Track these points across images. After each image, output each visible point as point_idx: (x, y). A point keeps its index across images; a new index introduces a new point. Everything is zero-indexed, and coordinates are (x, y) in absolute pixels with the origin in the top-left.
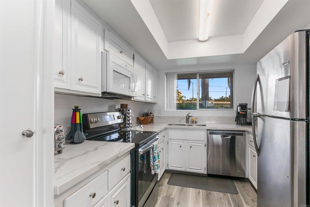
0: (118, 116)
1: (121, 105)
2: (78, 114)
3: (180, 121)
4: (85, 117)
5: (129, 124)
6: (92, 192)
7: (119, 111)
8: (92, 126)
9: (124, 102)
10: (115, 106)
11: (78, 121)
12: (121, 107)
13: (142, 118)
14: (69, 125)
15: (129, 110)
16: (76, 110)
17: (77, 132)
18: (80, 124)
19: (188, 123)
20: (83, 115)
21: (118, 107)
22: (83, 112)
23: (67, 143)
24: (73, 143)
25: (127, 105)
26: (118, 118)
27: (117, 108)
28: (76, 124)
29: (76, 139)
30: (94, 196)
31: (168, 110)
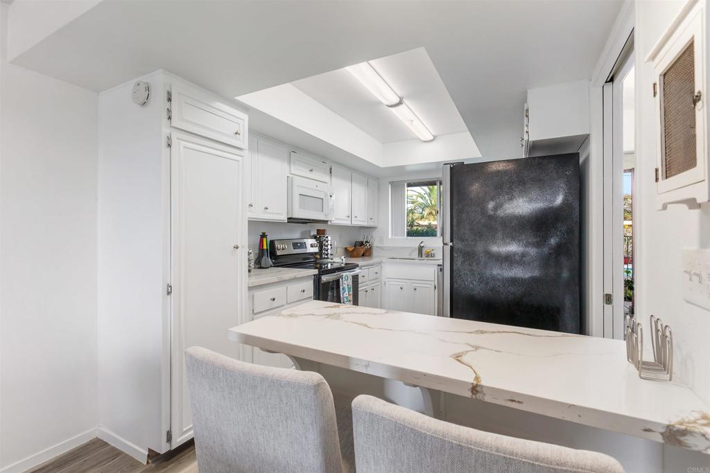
0: (312, 244)
1: (318, 230)
2: (265, 239)
3: (410, 255)
4: (272, 243)
5: (327, 255)
6: (272, 297)
7: (315, 237)
8: (279, 253)
9: (321, 227)
10: (310, 231)
11: (265, 247)
12: (318, 234)
13: (351, 249)
14: (257, 251)
15: (327, 237)
16: (263, 236)
17: (264, 257)
18: (267, 250)
19: (421, 257)
20: (271, 241)
21: (314, 233)
22: (270, 238)
23: (255, 268)
24: (261, 268)
25: (324, 231)
26: (312, 246)
27: (312, 234)
28: (263, 250)
29: (263, 264)
30: (274, 300)
31: (393, 237)
